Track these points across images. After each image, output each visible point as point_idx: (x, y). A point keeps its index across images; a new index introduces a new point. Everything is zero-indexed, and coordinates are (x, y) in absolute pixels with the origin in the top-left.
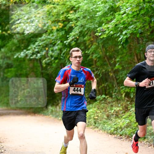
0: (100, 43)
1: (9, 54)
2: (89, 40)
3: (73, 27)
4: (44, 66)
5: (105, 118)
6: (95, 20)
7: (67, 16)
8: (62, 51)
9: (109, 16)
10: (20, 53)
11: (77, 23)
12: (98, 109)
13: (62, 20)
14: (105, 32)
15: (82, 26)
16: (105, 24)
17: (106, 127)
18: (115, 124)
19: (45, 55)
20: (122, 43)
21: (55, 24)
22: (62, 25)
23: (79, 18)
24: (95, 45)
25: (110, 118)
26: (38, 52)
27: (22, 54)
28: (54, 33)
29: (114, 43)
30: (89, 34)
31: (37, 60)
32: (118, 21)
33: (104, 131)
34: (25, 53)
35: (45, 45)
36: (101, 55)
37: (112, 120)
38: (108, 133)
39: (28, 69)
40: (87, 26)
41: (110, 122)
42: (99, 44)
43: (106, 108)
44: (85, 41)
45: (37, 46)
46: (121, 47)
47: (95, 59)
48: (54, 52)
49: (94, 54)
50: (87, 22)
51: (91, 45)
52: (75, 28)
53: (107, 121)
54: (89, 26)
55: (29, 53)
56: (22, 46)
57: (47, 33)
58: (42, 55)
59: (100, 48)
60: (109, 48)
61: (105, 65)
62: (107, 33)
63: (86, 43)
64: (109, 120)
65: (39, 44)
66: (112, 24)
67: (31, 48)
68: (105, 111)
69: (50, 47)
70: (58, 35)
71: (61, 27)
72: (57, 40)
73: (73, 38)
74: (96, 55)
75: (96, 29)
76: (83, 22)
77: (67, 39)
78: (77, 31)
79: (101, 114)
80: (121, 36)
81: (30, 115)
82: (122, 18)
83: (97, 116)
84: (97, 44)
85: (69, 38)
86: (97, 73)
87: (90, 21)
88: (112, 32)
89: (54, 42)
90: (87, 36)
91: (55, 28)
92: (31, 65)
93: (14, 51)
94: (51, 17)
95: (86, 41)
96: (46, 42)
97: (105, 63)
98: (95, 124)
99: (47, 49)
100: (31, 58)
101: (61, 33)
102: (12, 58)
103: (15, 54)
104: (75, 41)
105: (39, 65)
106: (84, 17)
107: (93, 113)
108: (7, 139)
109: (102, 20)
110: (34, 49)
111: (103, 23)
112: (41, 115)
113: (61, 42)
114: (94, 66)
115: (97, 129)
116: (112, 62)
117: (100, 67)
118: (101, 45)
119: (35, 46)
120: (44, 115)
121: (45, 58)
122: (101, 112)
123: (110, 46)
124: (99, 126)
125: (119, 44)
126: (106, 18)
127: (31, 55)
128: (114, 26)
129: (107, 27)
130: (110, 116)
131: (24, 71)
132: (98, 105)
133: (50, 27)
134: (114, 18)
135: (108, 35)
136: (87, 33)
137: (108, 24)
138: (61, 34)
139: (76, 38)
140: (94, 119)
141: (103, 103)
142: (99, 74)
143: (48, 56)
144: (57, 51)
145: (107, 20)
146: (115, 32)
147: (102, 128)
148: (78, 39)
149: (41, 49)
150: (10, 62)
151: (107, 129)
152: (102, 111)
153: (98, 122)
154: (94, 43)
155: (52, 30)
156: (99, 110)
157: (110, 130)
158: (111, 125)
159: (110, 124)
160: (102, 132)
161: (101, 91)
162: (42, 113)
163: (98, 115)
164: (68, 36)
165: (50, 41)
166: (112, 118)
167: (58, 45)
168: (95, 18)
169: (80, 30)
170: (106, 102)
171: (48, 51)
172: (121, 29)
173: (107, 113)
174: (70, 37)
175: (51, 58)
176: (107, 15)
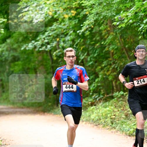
0: (118, 33)
1: (15, 46)
2: (105, 29)
3: (87, 15)
4: (55, 58)
5: (123, 118)
6: (112, 6)
7: (81, 3)
8: (75, 42)
9: (128, 3)
10: (28, 45)
11: (92, 10)
12: (115, 107)
13: (75, 7)
14: (123, 21)
15: (97, 14)
16: (124, 12)
17: (124, 128)
18: (135, 125)
19: (55, 46)
20: (142, 33)
21: (67, 12)
22: (75, 12)
23: (94, 4)
24: (112, 35)
25: (128, 118)
26: (48, 43)
27: (30, 46)
28: (66, 22)
29: (134, 33)
30: (105, 23)
31: (47, 52)
32: (138, 8)
33: (121, 132)
34: (33, 45)
35: (55, 35)
36: (119, 46)
37: (131, 119)
38: (126, 134)
39: (37, 62)
40: (103, 14)
41: (129, 122)
42: (116, 34)
43: (125, 106)
44: (100, 31)
45: (47, 36)
46: (141, 37)
47: (112, 51)
48: (66, 43)
49: (111, 46)
50: (103, 9)
51: (107, 35)
52: (90, 16)
53: (125, 121)
54: (105, 14)
55: (38, 45)
56: (31, 37)
57: (58, 21)
58: (53, 46)
59: (117, 38)
60: (129, 39)
61: (123, 57)
62: (126, 22)
63: (102, 33)
64: (128, 119)
65: (49, 35)
66: (132, 12)
67: (40, 39)
68: (123, 109)
69: (62, 38)
70: (71, 24)
71: (73, 15)
72: (69, 29)
73: (87, 27)
74: (113, 46)
75: (113, 17)
76: (99, 9)
77: (80, 28)
78: (92, 19)
79: (119, 112)
80: (141, 25)
81: (39, 114)
82: (143, 4)
83: (114, 115)
84: (114, 34)
85: (82, 28)
86: (115, 66)
87: (106, 8)
88: (131, 21)
89: (66, 32)
90: (103, 25)
91: (67, 16)
92: (40, 58)
93: (21, 42)
94: (63, 3)
95: (102, 30)
96: (57, 32)
97: (124, 55)
98: (112, 124)
99: (58, 39)
100: (40, 49)
101: (73, 21)
102: (19, 50)
103: (23, 45)
104: (89, 31)
105: (49, 57)
106: (100, 4)
107: (110, 112)
108: (13, 140)
109: (120, 7)
110: (43, 40)
111: (121, 10)
112: (51, 114)
113: (74, 31)
114: (110, 59)
115: (114, 130)
116: (131, 55)
117: (118, 60)
118: (119, 36)
119: (44, 37)
120: (54, 114)
121: (56, 50)
122: (118, 111)
123: (129, 36)
124: (117, 126)
125: (139, 34)
126: (125, 5)
127: (40, 46)
128: (133, 14)
129: (126, 15)
130: (129, 115)
131: (33, 64)
132: (115, 103)
133: (61, 15)
134: (134, 5)
135: (127, 24)
136: (103, 22)
137: (127, 12)
138: (74, 23)
139: (91, 27)
140: (111, 118)
141: (122, 100)
142: (117, 67)
143: (59, 48)
144: (69, 42)
145: (126, 7)
146: (134, 21)
147: (119, 129)
148: (92, 29)
149: (51, 39)
150: (16, 54)
151: (125, 130)
152: (120, 110)
153: (115, 122)
154: (111, 33)
155: (64, 18)
156: (117, 109)
157: (128, 131)
158: (130, 126)
159: (129, 124)
160: (119, 133)
161: (119, 87)
162: (52, 112)
163: (116, 114)
164: (82, 25)
165: (61, 31)
166: (131, 118)
167: (70, 35)
168: (112, 5)
169: (95, 18)
170: (124, 100)
171: (59, 42)
172: (141, 17)
173: (126, 112)
174: (84, 26)
175: (62, 50)
176: (125, 2)
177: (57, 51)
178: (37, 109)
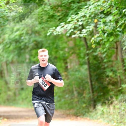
177: (96, 36)
178: (68, 112)
